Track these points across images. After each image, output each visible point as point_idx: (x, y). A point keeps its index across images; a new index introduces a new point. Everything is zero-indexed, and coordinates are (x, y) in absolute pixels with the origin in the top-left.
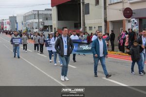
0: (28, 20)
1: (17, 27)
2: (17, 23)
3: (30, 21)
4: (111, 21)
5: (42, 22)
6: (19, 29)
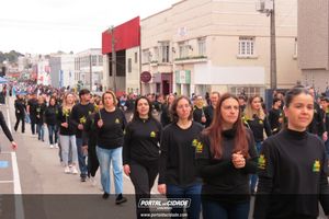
2: (62, 72)
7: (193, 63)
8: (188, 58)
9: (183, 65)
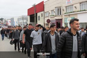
0: (20, 20)
1: (14, 24)
2: (14, 22)
3: (21, 21)
4: (46, 24)
5: (26, 22)
6: (15, 25)
7: (77, 14)
8: (74, 12)
9: (69, 15)
